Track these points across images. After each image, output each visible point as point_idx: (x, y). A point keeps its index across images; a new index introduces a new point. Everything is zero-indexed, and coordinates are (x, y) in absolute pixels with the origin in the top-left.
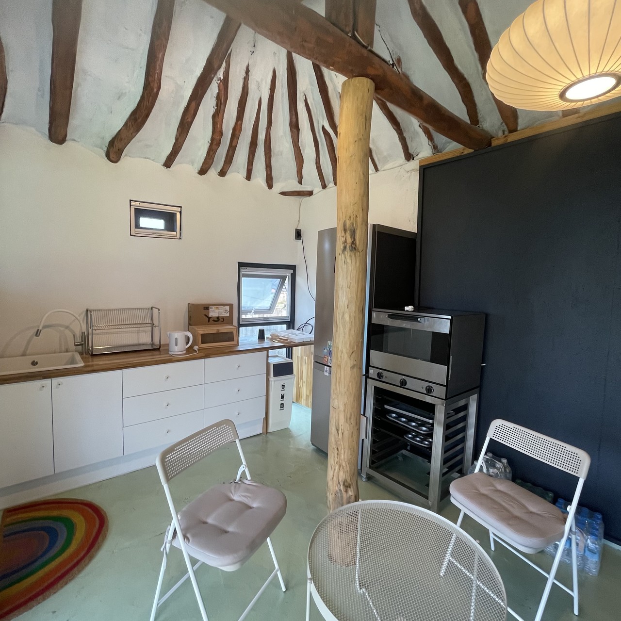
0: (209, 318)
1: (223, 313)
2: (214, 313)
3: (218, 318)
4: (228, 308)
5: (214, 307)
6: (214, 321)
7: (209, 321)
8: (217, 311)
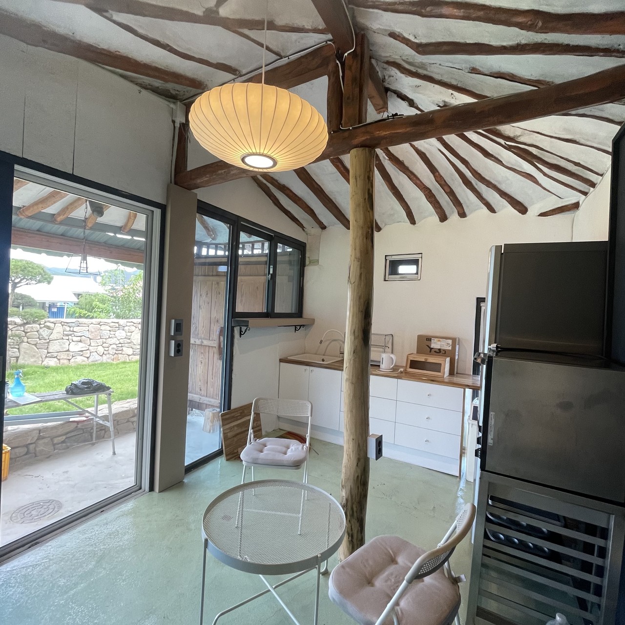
0: (431, 349)
1: (445, 346)
2: (436, 345)
3: (440, 349)
4: (450, 342)
5: (436, 339)
6: (435, 352)
7: (430, 351)
8: (439, 343)
